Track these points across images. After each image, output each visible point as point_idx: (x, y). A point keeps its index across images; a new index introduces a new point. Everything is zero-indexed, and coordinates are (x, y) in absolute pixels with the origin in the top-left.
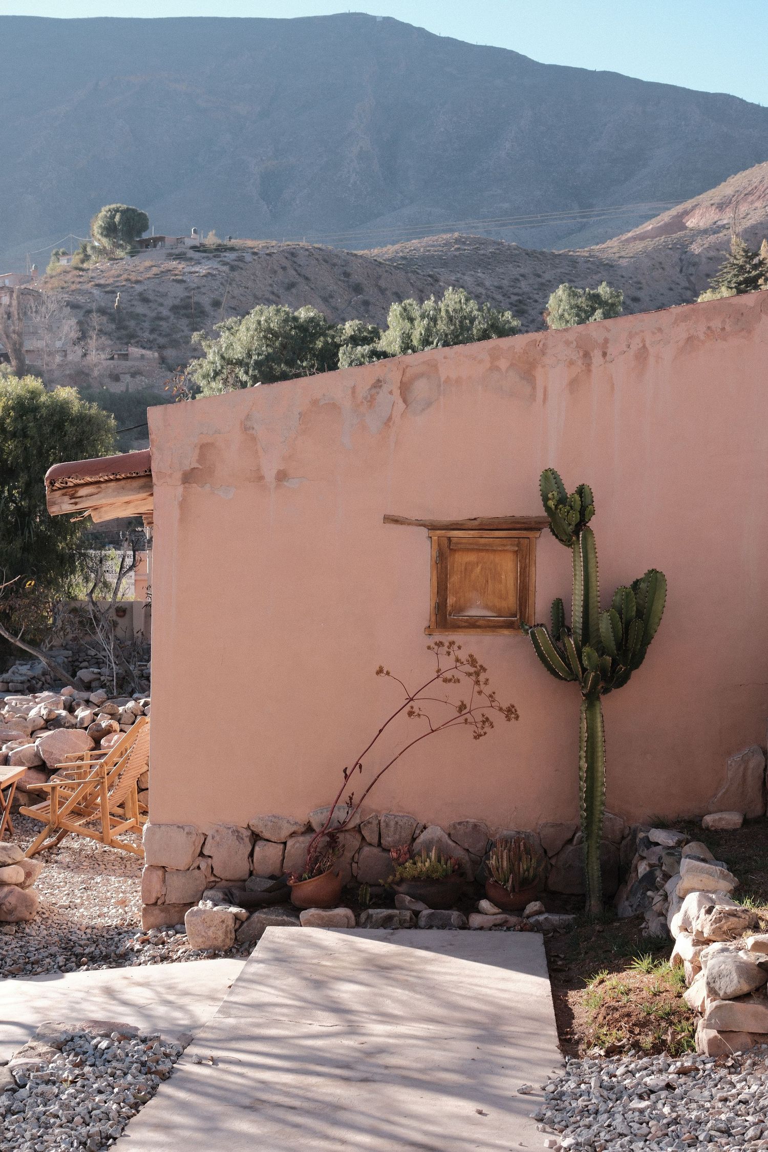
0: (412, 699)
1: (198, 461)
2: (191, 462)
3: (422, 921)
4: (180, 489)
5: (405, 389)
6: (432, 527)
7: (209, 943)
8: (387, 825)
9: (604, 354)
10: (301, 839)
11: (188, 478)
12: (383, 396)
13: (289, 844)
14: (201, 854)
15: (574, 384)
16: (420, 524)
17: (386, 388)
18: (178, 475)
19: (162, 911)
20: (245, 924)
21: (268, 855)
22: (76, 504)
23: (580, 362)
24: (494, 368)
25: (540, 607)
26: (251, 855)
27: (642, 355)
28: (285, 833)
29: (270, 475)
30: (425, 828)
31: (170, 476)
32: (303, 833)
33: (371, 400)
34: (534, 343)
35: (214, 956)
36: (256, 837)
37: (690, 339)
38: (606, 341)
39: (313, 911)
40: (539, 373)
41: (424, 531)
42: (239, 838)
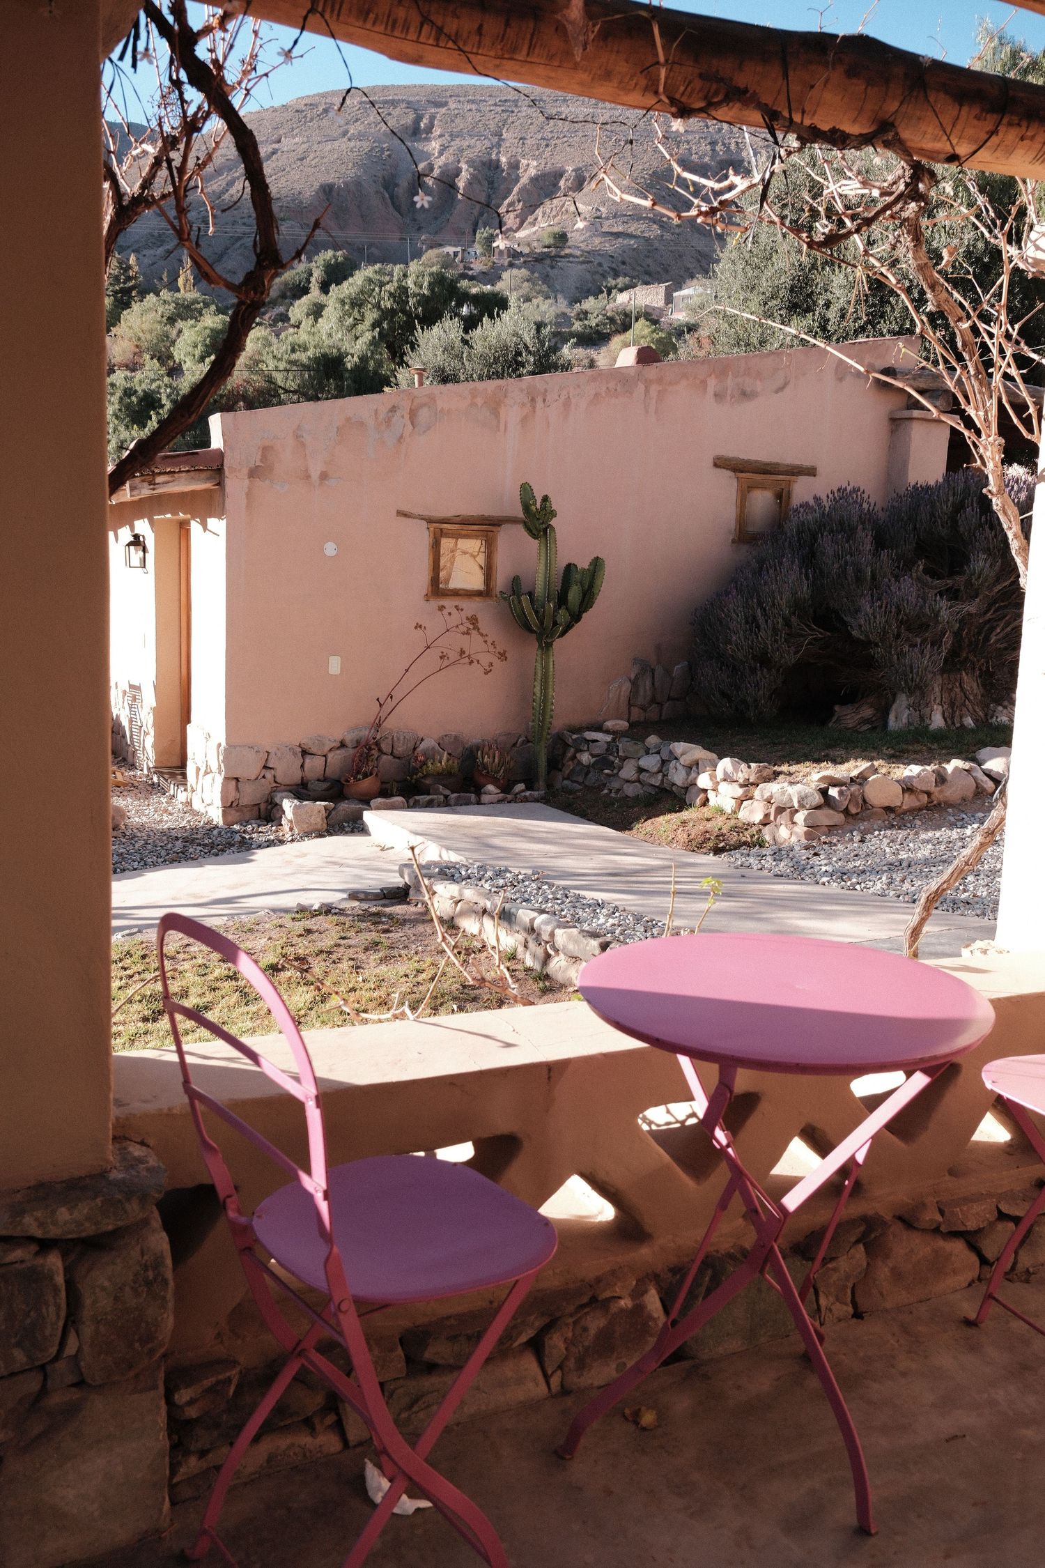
0: (428, 647)
1: (261, 461)
2: (256, 460)
4: (247, 482)
5: (413, 415)
6: (430, 521)
7: (311, 828)
8: (398, 739)
9: (544, 400)
10: (338, 752)
11: (254, 473)
12: (396, 418)
13: (330, 756)
14: (265, 767)
15: (524, 421)
16: (422, 518)
17: (398, 412)
18: (245, 471)
19: (237, 811)
20: (333, 813)
21: (314, 765)
22: (154, 489)
23: (529, 405)
24: (473, 404)
25: (501, 581)
26: (302, 766)
27: (567, 404)
28: (327, 748)
29: (315, 475)
30: (422, 740)
31: (240, 470)
32: (338, 748)
33: (388, 421)
34: (499, 387)
36: (305, 753)
37: (596, 395)
38: (546, 391)
39: (379, 800)
40: (502, 411)
41: (424, 524)
42: (295, 754)
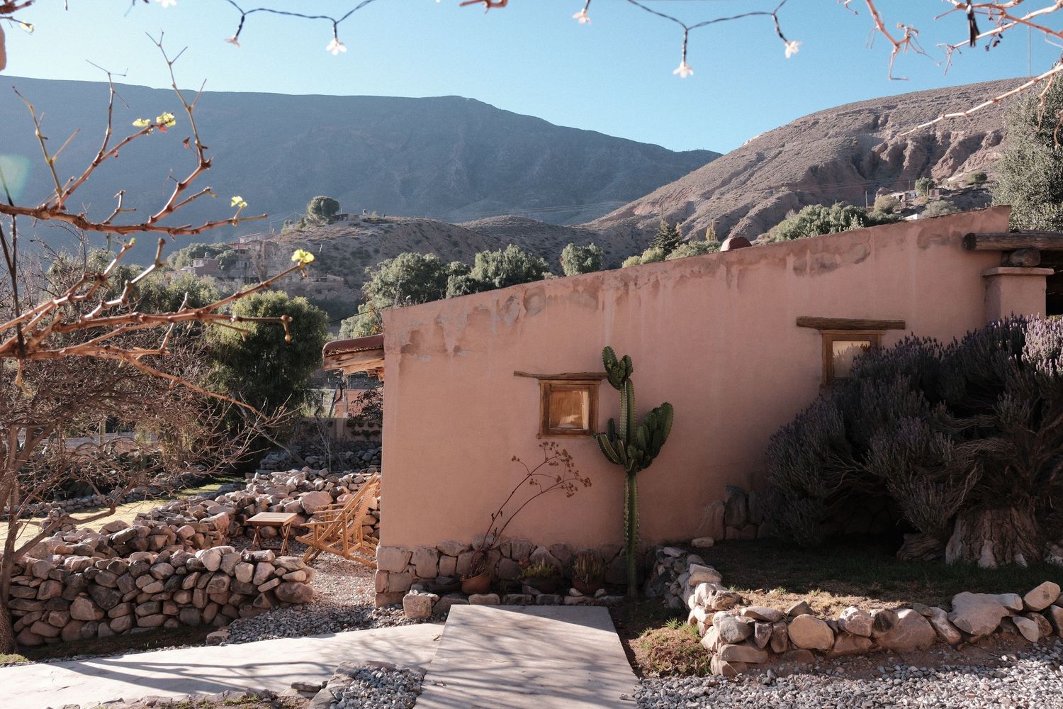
0: (531, 475)
1: (410, 341)
2: (406, 340)
3: (538, 601)
4: (400, 357)
5: (526, 302)
6: (541, 378)
7: (417, 615)
8: (515, 546)
9: (636, 284)
10: (467, 554)
11: (404, 350)
12: (514, 306)
13: (460, 557)
14: (410, 564)
15: (619, 300)
16: (534, 376)
17: (515, 301)
18: (399, 349)
19: (387, 596)
20: (438, 604)
21: (447, 563)
22: (340, 364)
23: (622, 288)
24: (576, 291)
25: (601, 422)
26: (438, 563)
27: (656, 285)
28: (457, 551)
29: (450, 348)
30: (537, 547)
31: (394, 349)
32: (468, 551)
33: (507, 308)
34: (597, 277)
35: (420, 622)
36: (441, 554)
37: (682, 277)
38: (637, 277)
39: (476, 596)
40: (600, 294)
41: (536, 381)
42: (431, 554)
